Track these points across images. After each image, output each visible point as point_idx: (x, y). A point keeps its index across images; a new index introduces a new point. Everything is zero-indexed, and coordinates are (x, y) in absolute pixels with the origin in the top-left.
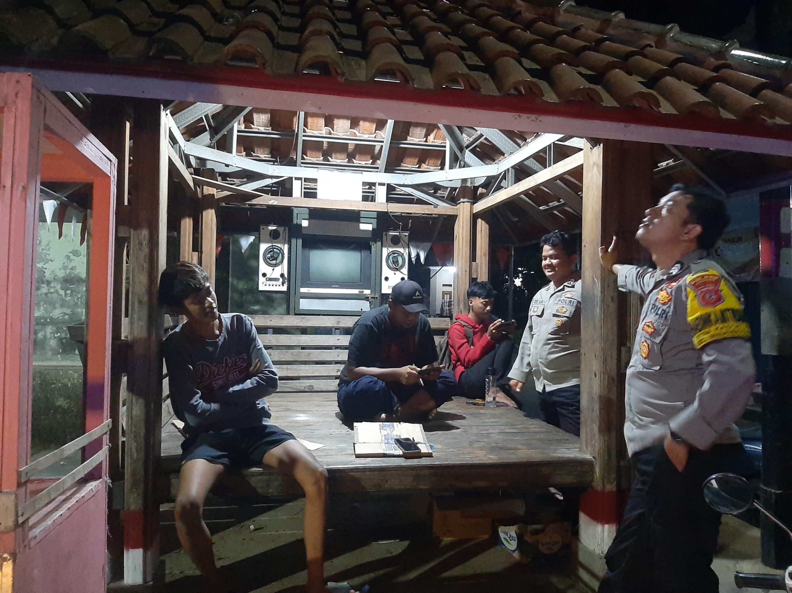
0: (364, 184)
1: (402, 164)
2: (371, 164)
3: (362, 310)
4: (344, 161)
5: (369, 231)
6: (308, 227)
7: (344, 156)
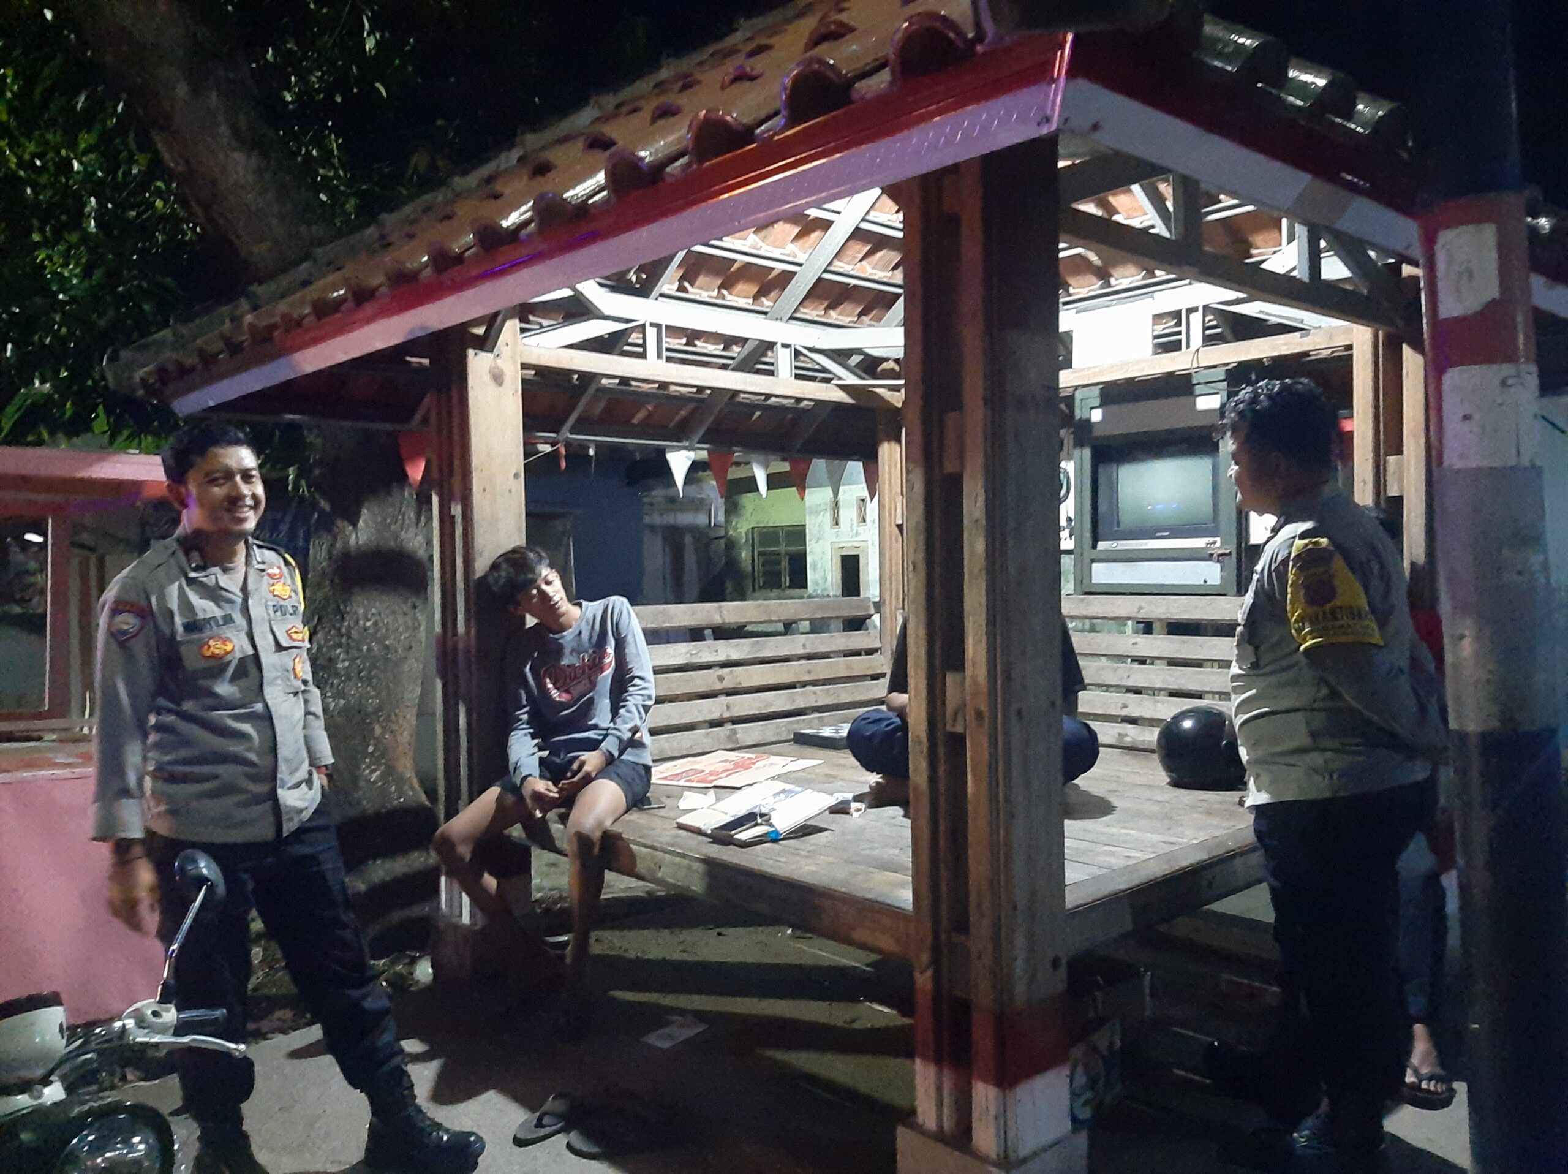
0: (1158, 318)
3: (1205, 581)
4: (1095, 286)
5: (1215, 410)
6: (1102, 421)
7: (1092, 278)
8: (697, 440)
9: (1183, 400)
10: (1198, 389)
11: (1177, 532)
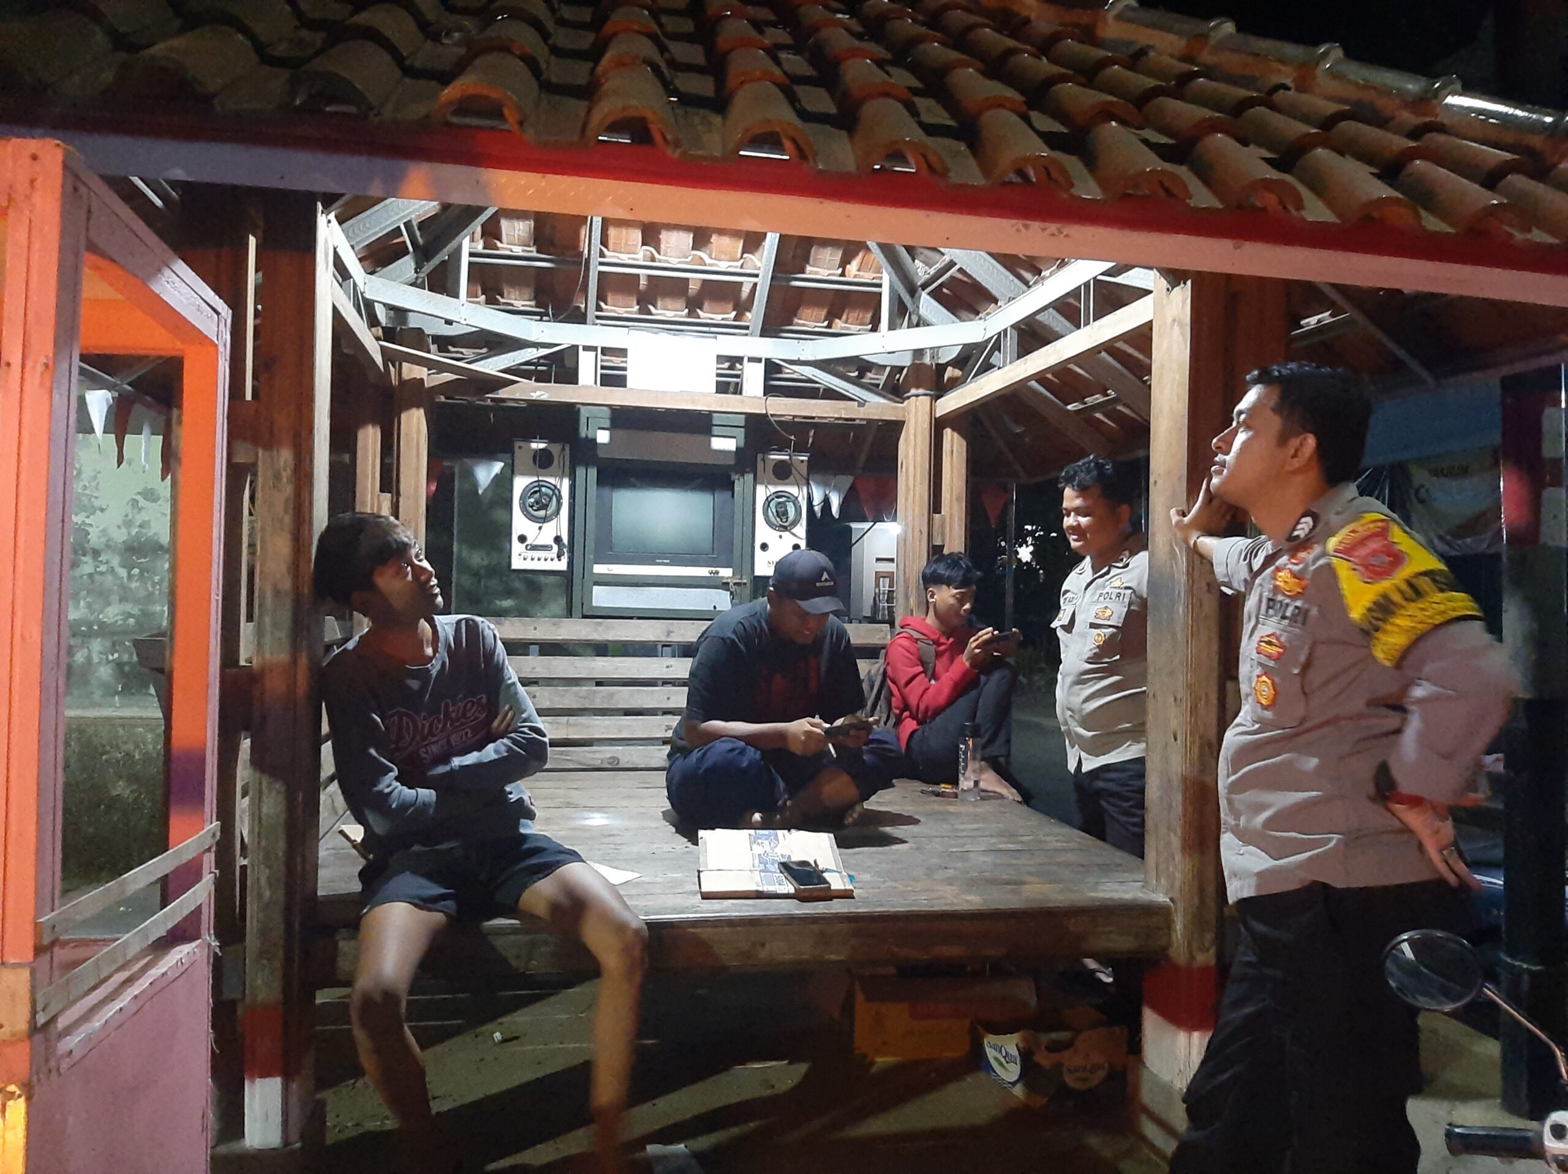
0: (721, 359)
1: (796, 320)
2: (735, 319)
3: (715, 607)
4: (680, 313)
5: (730, 452)
6: (609, 443)
7: (681, 303)
8: (126, 382)
9: (699, 438)
10: (716, 430)
11: (677, 559)
